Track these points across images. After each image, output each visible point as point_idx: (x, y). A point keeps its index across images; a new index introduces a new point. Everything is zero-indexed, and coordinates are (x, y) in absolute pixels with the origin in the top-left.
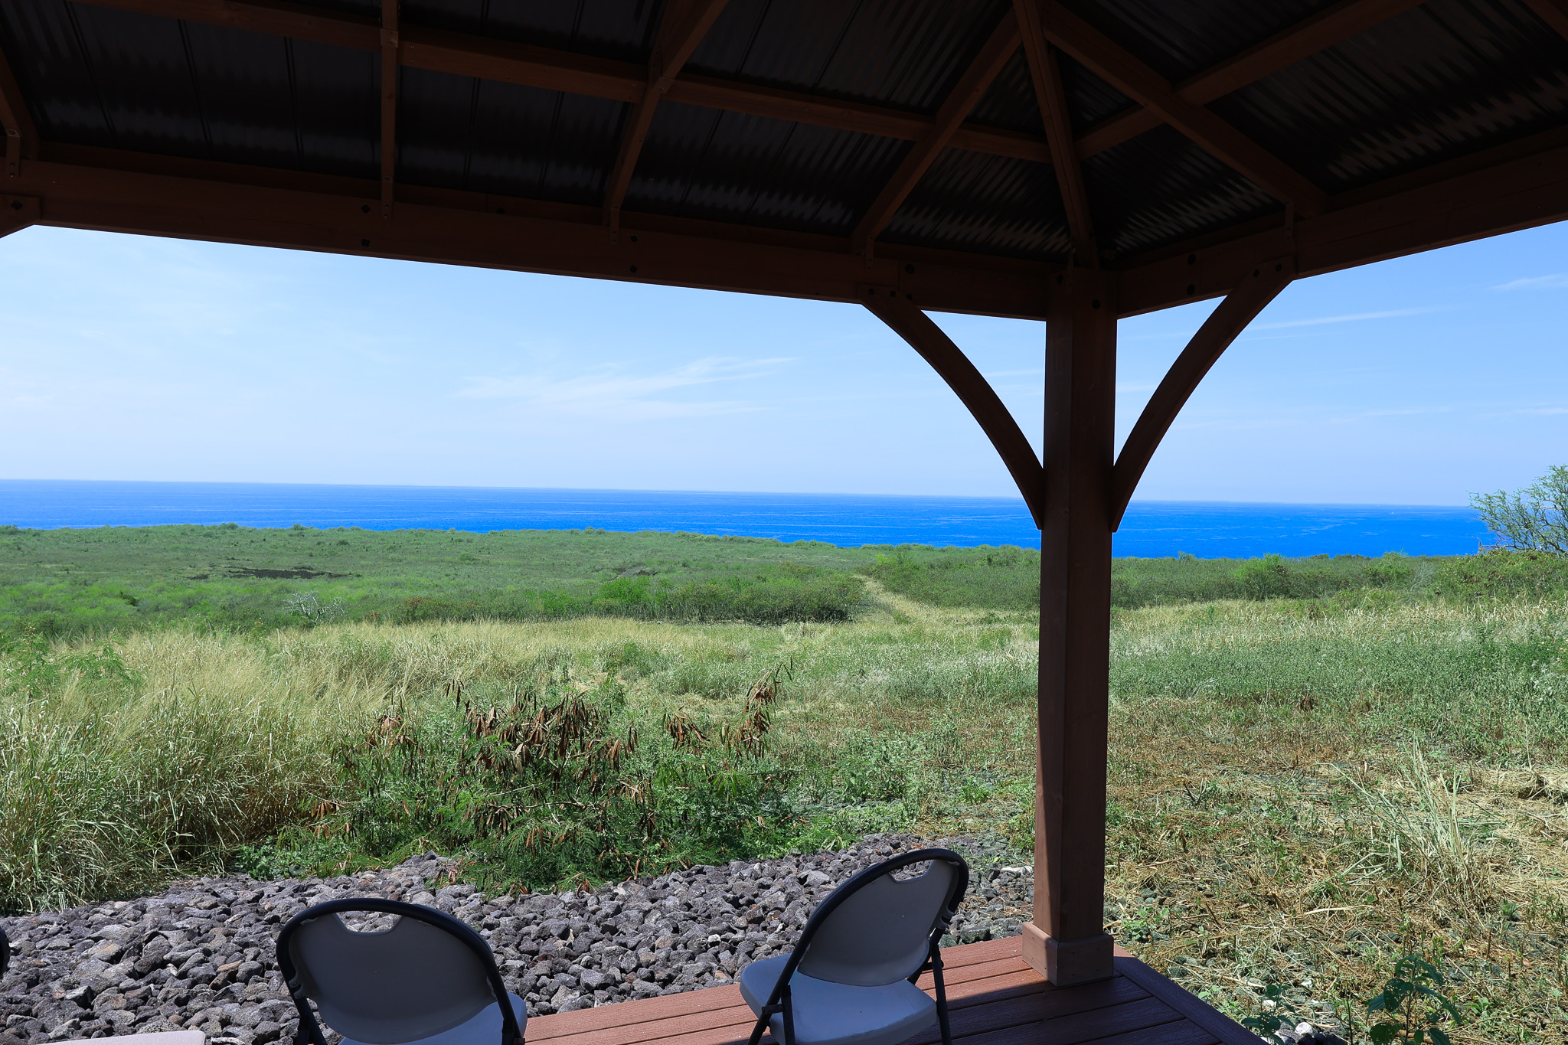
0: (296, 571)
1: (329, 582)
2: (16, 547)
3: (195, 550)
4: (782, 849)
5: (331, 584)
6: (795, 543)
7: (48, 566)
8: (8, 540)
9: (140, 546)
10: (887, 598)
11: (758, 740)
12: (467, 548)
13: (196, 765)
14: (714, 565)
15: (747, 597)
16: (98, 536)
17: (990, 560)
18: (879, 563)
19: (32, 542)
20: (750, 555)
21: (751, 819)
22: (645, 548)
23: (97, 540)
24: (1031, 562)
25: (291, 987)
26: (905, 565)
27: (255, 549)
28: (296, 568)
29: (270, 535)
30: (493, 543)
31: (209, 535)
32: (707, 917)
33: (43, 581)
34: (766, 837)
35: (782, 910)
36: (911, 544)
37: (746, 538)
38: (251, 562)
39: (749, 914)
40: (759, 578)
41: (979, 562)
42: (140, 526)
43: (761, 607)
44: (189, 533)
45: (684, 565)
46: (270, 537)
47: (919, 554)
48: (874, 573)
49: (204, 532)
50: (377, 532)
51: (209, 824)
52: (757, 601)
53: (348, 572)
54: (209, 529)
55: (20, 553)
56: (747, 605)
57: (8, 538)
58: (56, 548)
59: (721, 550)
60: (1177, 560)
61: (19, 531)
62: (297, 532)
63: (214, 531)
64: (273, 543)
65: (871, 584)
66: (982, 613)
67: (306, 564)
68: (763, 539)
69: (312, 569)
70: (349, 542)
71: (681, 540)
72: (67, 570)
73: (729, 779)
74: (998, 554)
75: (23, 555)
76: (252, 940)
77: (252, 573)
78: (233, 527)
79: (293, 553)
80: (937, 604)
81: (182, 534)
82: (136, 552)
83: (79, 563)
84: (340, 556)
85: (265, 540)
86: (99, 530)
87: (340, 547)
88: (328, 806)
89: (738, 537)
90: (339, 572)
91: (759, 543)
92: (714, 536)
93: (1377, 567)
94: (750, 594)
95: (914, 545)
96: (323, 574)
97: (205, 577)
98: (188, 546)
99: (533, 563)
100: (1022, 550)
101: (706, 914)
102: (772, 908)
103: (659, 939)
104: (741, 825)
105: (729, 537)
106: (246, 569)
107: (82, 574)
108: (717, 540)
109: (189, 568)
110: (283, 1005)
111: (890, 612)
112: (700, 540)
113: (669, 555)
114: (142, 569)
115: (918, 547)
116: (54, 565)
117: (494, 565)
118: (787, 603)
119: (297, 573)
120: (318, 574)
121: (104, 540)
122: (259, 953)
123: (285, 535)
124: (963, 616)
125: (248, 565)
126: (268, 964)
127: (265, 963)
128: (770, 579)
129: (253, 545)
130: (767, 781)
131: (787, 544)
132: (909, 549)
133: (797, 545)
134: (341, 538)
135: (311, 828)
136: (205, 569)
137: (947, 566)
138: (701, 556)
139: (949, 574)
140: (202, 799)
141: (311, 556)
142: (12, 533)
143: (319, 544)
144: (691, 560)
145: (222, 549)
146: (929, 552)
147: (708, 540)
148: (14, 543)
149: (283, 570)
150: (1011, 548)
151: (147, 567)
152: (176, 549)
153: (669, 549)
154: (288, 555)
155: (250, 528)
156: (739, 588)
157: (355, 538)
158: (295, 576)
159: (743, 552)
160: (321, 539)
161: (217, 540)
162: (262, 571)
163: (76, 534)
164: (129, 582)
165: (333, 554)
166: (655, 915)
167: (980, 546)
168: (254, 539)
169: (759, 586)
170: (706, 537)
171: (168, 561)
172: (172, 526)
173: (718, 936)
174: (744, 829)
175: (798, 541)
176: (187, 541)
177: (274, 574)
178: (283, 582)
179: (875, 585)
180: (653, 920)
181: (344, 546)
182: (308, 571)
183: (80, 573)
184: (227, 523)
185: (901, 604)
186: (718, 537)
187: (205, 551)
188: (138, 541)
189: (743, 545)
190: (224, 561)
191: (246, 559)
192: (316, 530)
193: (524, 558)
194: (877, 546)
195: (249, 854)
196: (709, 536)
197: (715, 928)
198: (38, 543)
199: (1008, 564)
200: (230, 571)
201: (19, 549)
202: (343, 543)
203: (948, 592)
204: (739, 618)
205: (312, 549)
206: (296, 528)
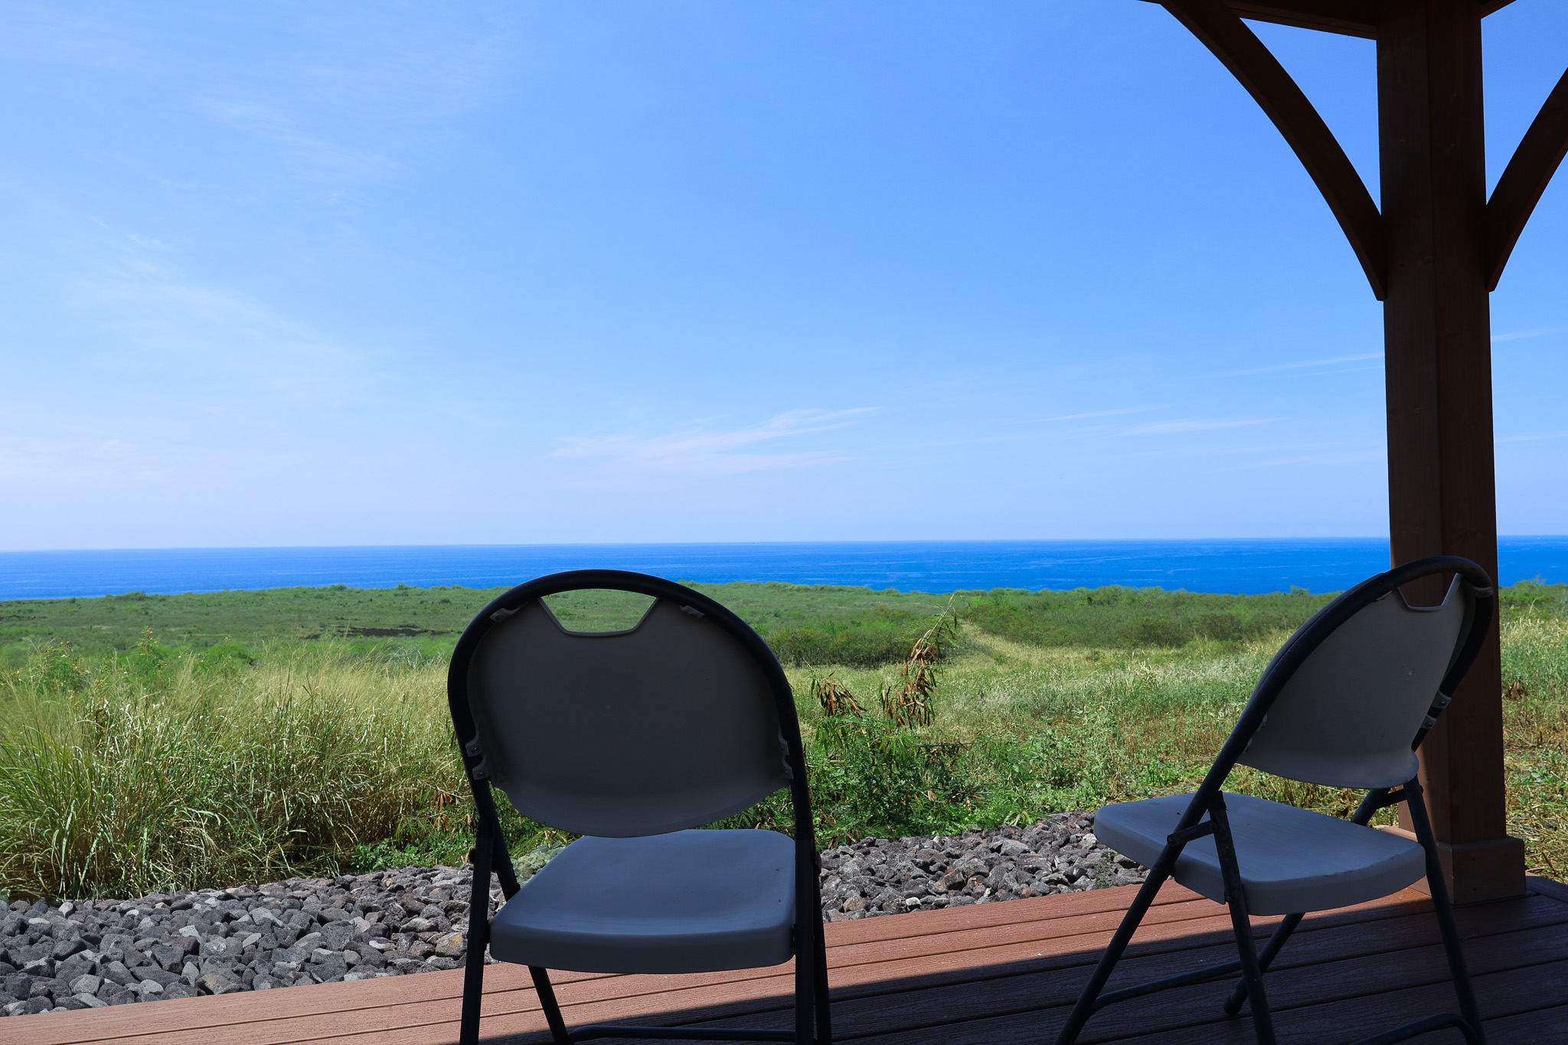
0: (401, 629)
1: (432, 639)
2: (144, 613)
3: (306, 611)
4: (959, 826)
5: (434, 642)
6: (886, 590)
7: (173, 629)
8: (137, 606)
9: (256, 608)
10: (985, 640)
11: (923, 705)
12: (563, 603)
13: (310, 763)
14: (806, 615)
15: (843, 641)
16: (217, 601)
17: (1090, 599)
18: (975, 605)
19: (158, 607)
20: (841, 603)
21: (919, 795)
22: (737, 599)
23: (217, 604)
24: (1133, 601)
25: (470, 754)
26: (1001, 607)
27: (362, 609)
28: (401, 626)
29: (377, 595)
30: (587, 597)
31: (319, 597)
32: (896, 882)
33: (168, 644)
34: (940, 812)
35: (986, 875)
36: (1005, 589)
37: (836, 587)
38: (359, 622)
39: (947, 879)
40: (853, 623)
41: (1078, 603)
42: (257, 590)
43: (857, 650)
44: (301, 595)
45: (776, 615)
46: (377, 597)
47: (1012, 597)
48: (973, 616)
49: (316, 594)
50: (477, 591)
51: (324, 825)
52: (852, 645)
53: (449, 629)
54: (319, 591)
55: (147, 617)
56: (843, 649)
57: (137, 604)
58: (180, 612)
59: (812, 599)
60: (1289, 595)
61: (147, 598)
62: (401, 592)
63: (324, 593)
64: (379, 603)
65: (967, 628)
66: (1087, 652)
67: (411, 622)
68: (854, 587)
69: (417, 627)
70: (451, 600)
71: (772, 590)
72: (190, 633)
73: (897, 742)
74: (1098, 594)
75: (151, 619)
76: (375, 905)
77: (360, 632)
78: (342, 588)
79: (398, 612)
80: (1038, 644)
81: (295, 596)
82: (253, 614)
83: (200, 625)
84: (442, 614)
85: (371, 600)
86: (219, 595)
87: (442, 605)
88: (448, 798)
89: (828, 586)
90: (441, 629)
91: (849, 592)
92: (804, 586)
93: (1511, 595)
94: (845, 638)
95: (1008, 590)
96: (426, 631)
97: (316, 637)
98: (301, 608)
99: (627, 617)
100: (1123, 589)
101: (895, 879)
102: (972, 873)
103: (848, 901)
104: (908, 801)
105: (820, 586)
106: (355, 628)
107: (203, 636)
108: (807, 590)
109: (301, 629)
110: (415, 963)
111: (989, 654)
112: (791, 590)
113: (760, 606)
114: (258, 630)
115: (1012, 592)
116: (178, 628)
117: (590, 619)
118: (884, 646)
119: (402, 631)
120: (422, 632)
121: (223, 604)
122: (384, 916)
123: (391, 594)
124: (1066, 656)
125: (357, 624)
126: (394, 926)
127: (391, 926)
128: (865, 624)
129: (361, 605)
130: (933, 754)
131: (879, 591)
132: (1003, 594)
133: (889, 592)
134: (443, 597)
135: (430, 819)
136: (317, 629)
137: (1046, 607)
138: (792, 606)
139: (1048, 614)
140: (316, 799)
141: (415, 614)
142: (141, 599)
143: (422, 602)
144: (782, 610)
145: (331, 610)
146: (1023, 596)
147: (798, 590)
148: (143, 609)
149: (389, 628)
150: (1110, 589)
151: (263, 628)
152: (289, 611)
153: (760, 600)
154: (393, 615)
155: (358, 589)
156: (834, 632)
157: (456, 596)
158: (400, 634)
159: (834, 601)
160: (424, 598)
161: (327, 602)
162: (369, 630)
163: (198, 598)
164: (246, 643)
165: (435, 612)
166: (834, 881)
167: (1076, 589)
168: (361, 600)
169: (853, 630)
170: (796, 586)
171: (283, 622)
172: (286, 589)
173: (917, 899)
174: (912, 806)
175: (890, 589)
176: (300, 603)
177: (380, 633)
178: (390, 640)
179: (972, 628)
180: (833, 885)
181: (446, 604)
182: (412, 629)
183: (201, 635)
184: (337, 584)
185: (1000, 645)
186: (809, 587)
187: (317, 612)
188: (255, 604)
189: (833, 594)
190: (334, 621)
191: (354, 618)
192: (419, 589)
193: (618, 612)
194: (969, 592)
195: (365, 854)
196: (800, 585)
197: (911, 891)
198: (164, 608)
199: (1109, 603)
200: (339, 631)
201: (147, 613)
202: (445, 601)
203: (1048, 632)
204: (835, 663)
205: (416, 608)
206: (401, 588)
